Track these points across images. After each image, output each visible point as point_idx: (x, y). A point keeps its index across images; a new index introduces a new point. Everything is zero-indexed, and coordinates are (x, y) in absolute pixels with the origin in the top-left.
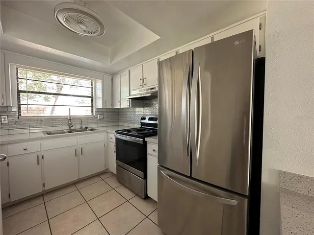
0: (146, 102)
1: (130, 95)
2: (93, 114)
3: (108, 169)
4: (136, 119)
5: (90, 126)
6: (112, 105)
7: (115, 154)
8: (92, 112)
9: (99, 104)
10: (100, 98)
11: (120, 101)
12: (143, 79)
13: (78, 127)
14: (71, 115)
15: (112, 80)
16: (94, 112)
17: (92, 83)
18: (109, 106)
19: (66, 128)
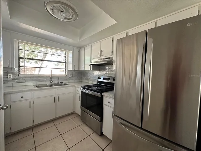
0: (101, 67)
1: (91, 63)
2: (65, 74)
3: (75, 111)
4: (94, 78)
5: (64, 82)
6: (79, 68)
7: (80, 102)
8: (65, 72)
9: (70, 68)
10: (71, 63)
11: (84, 66)
12: (101, 51)
13: (56, 82)
14: (52, 74)
15: (79, 51)
16: (67, 72)
17: (66, 53)
18: (77, 69)
19: (48, 83)
